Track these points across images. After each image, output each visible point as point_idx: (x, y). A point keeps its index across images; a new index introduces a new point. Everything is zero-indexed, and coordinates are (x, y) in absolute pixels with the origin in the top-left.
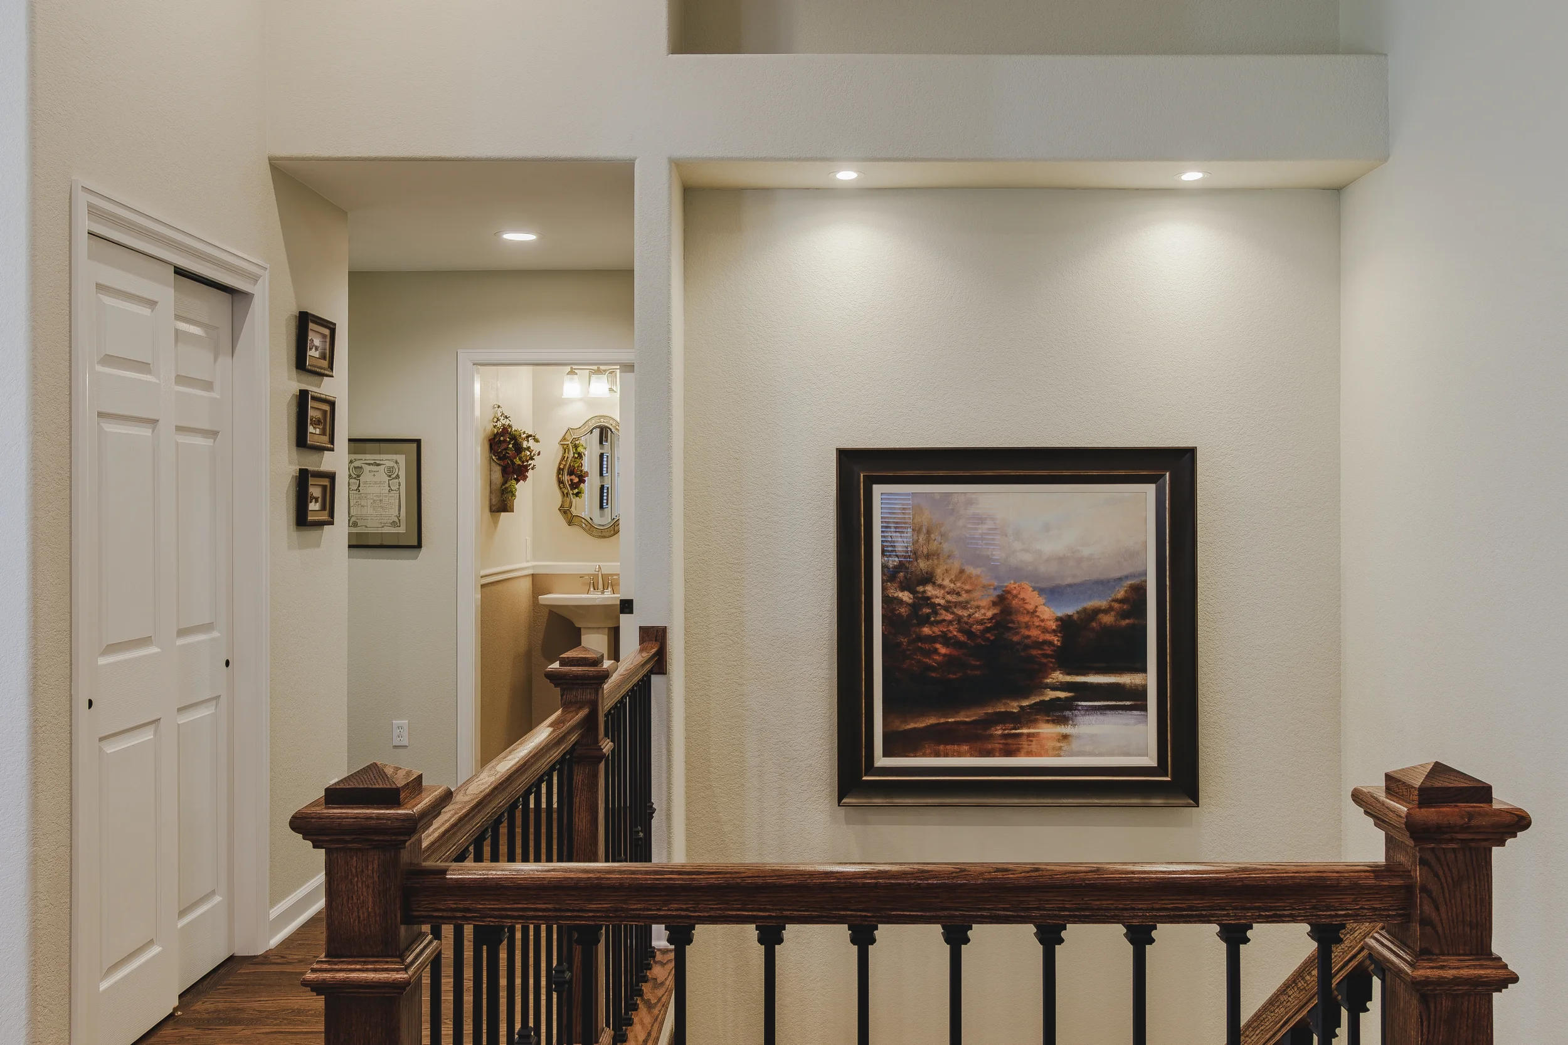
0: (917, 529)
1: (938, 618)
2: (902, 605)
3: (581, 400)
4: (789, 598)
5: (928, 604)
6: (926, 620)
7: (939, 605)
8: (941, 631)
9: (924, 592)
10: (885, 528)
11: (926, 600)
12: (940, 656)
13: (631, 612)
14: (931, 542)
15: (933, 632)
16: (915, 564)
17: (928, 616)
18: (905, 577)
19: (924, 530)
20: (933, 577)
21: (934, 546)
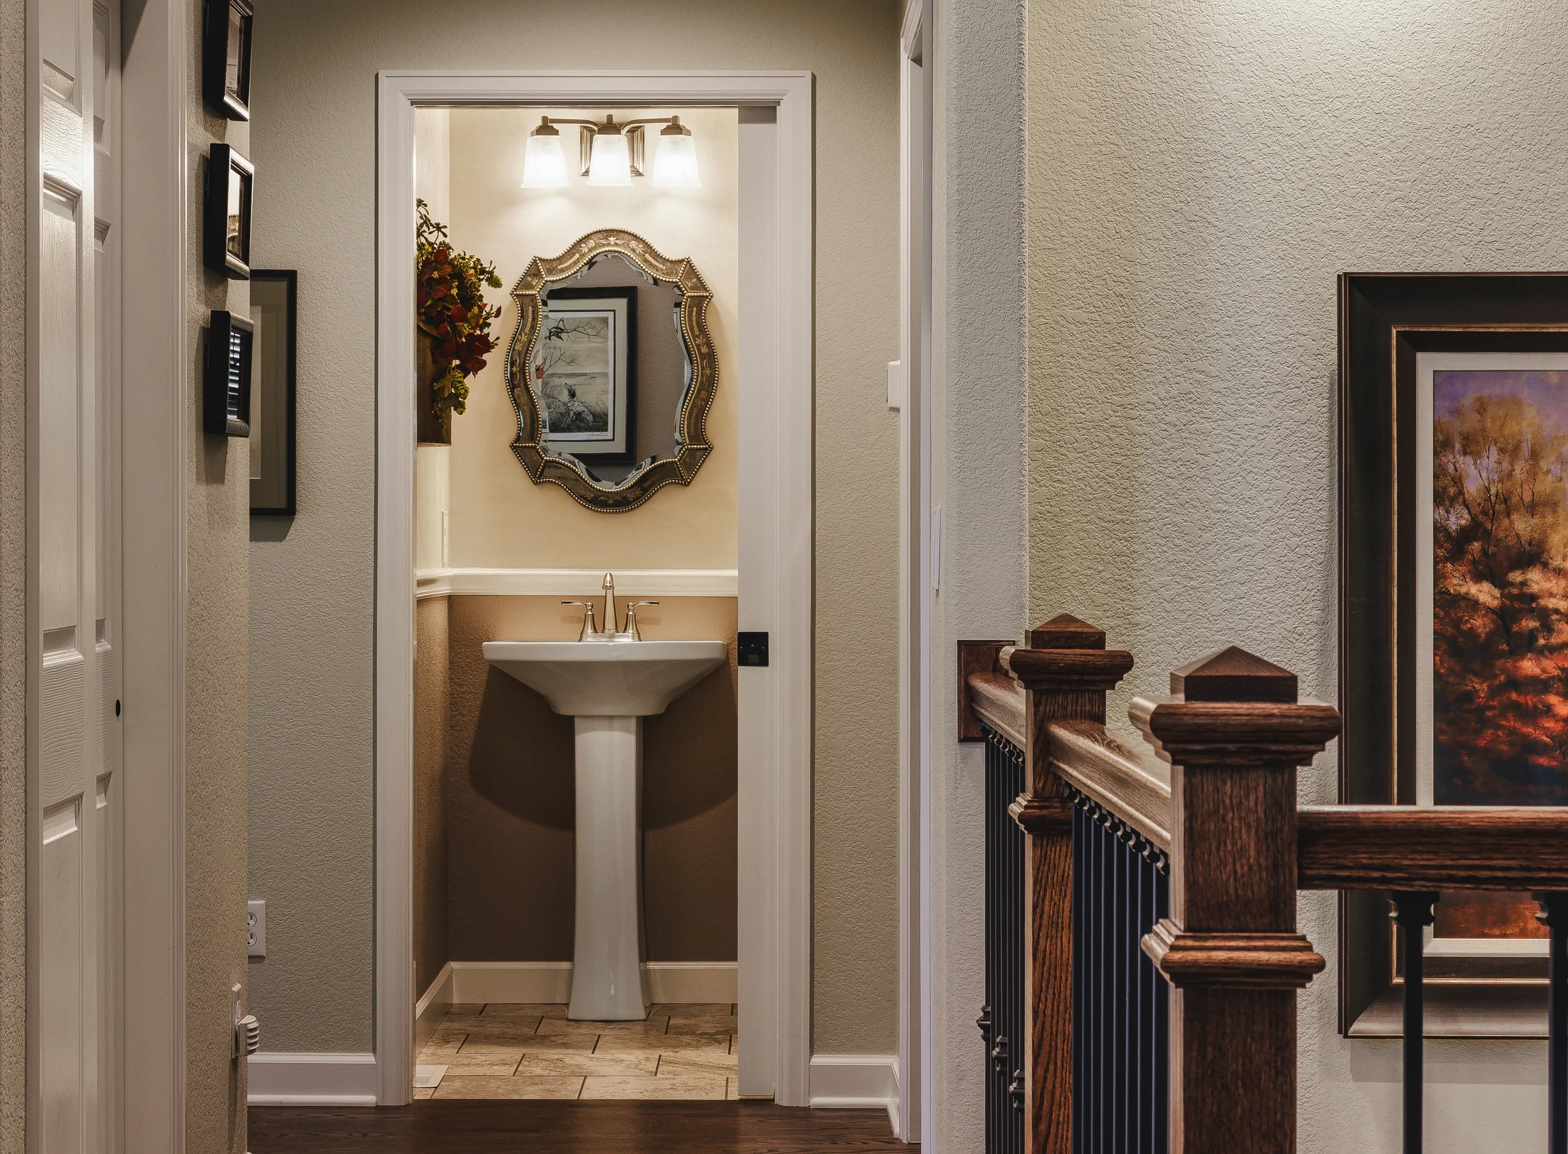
0: (1510, 447)
1: (1553, 641)
2: (1476, 612)
3: (562, 193)
4: (1232, 596)
5: (1532, 610)
6: (1526, 645)
7: (1557, 611)
8: (1560, 668)
9: (1524, 584)
10: (1441, 446)
11: (1527, 601)
12: (1557, 721)
13: (764, 661)
14: (1540, 476)
15: (1544, 671)
16: (1506, 522)
17: (1532, 635)
18: (1484, 551)
19: (1525, 450)
20: (1542, 552)
21: (1545, 485)
